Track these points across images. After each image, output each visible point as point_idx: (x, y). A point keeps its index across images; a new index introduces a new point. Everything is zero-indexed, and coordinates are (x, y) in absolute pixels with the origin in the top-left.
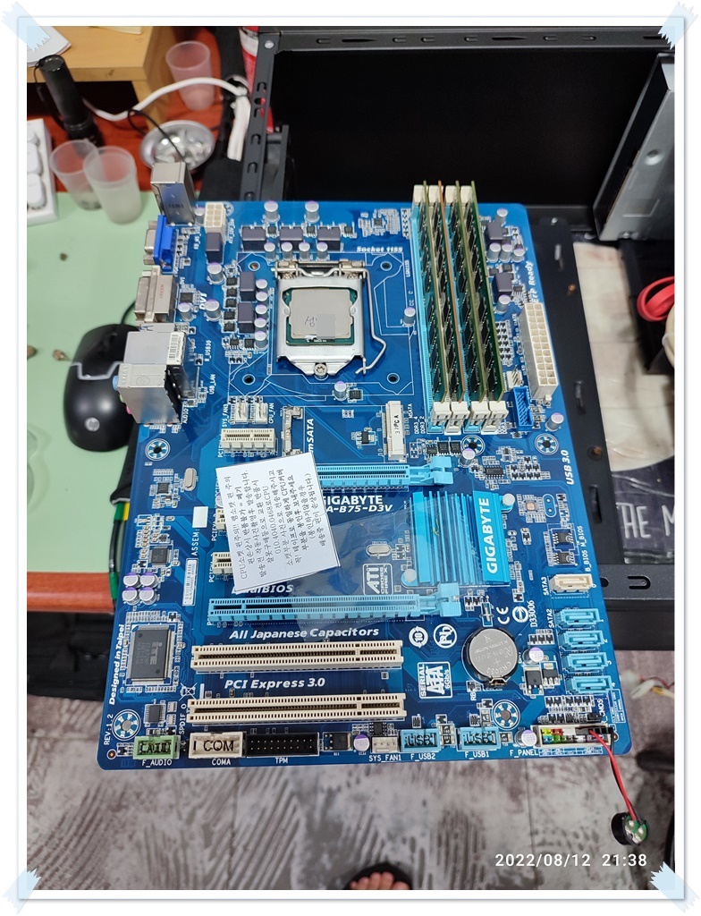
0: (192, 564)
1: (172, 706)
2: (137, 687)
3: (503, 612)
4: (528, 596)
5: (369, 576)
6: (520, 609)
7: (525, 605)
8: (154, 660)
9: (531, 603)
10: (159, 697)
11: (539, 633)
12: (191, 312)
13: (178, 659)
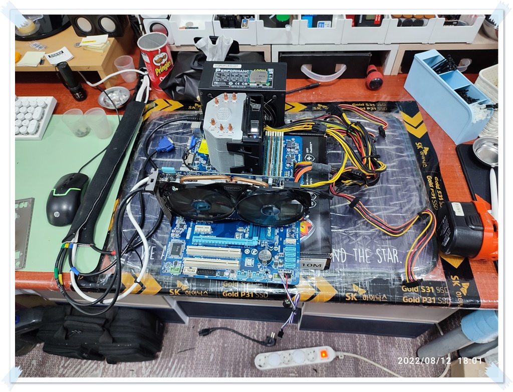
0: (190, 229)
1: (181, 262)
2: (172, 257)
3: (271, 248)
4: (279, 244)
5: (237, 236)
6: (276, 247)
7: (278, 246)
8: (177, 250)
9: (279, 246)
10: (177, 260)
11: (280, 254)
12: (198, 164)
13: (183, 251)
